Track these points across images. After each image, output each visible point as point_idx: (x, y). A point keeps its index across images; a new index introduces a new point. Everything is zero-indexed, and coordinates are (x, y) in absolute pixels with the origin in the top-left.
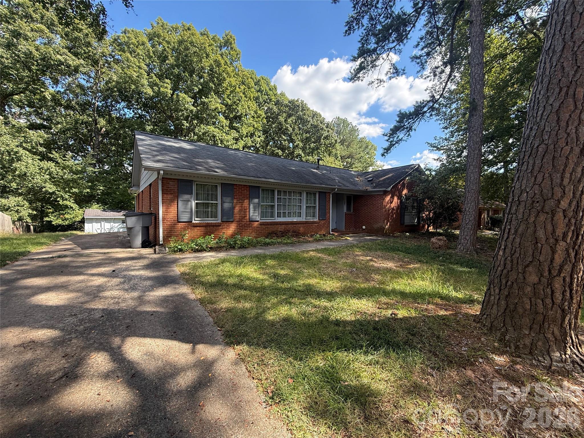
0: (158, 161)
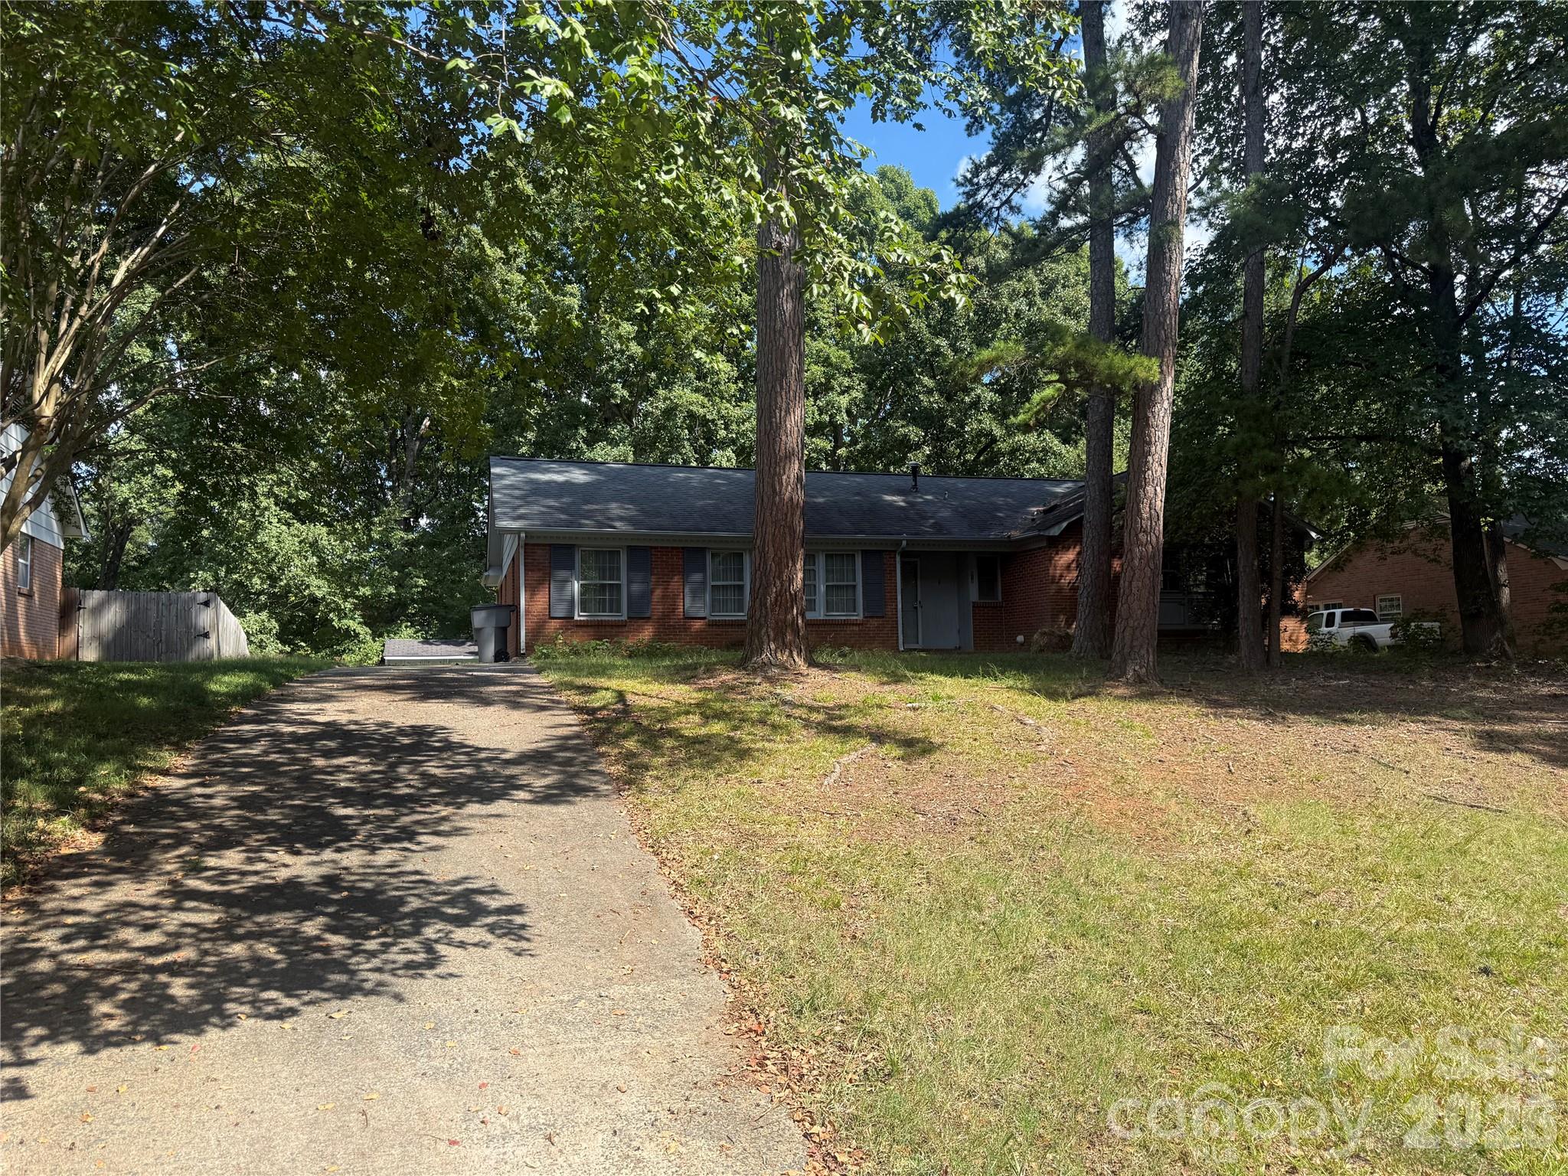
0: (516, 519)
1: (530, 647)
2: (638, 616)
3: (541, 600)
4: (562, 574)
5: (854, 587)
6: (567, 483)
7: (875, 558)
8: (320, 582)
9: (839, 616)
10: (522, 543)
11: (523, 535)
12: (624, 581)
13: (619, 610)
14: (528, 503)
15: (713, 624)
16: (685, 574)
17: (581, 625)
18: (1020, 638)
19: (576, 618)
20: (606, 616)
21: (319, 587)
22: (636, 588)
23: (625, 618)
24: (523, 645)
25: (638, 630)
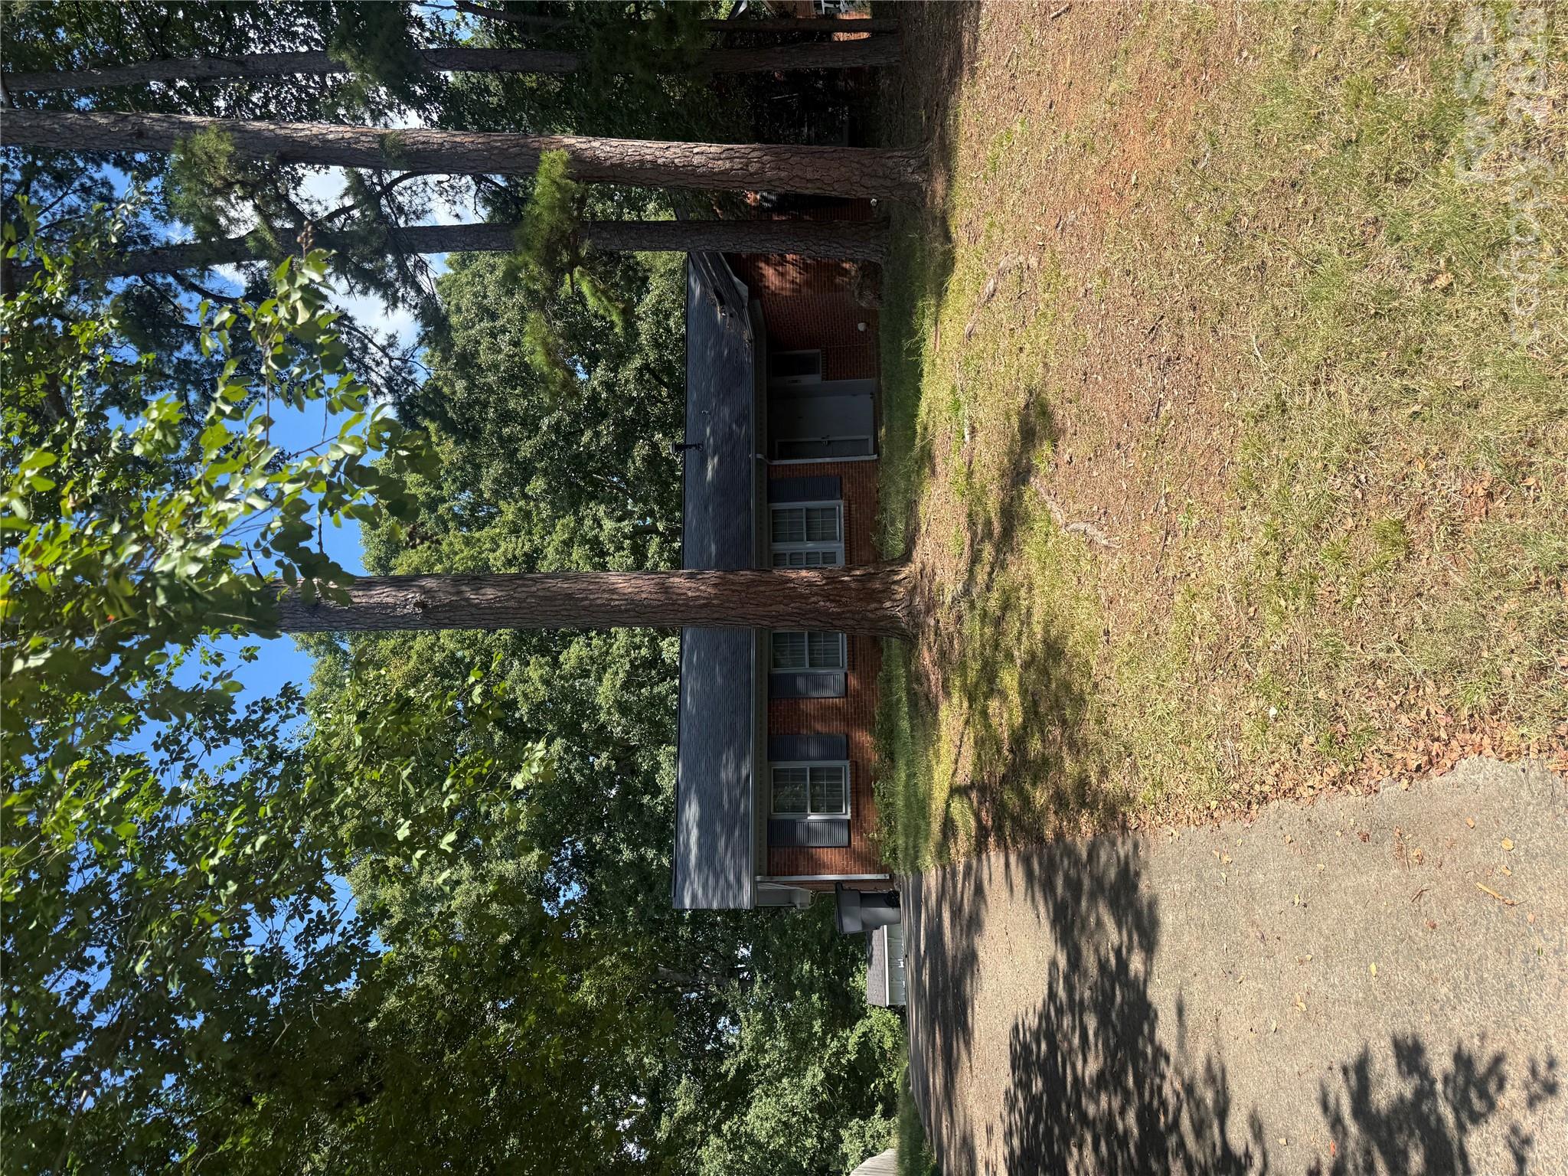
0: (739, 880)
1: (882, 870)
2: (845, 748)
3: (828, 856)
4: (800, 833)
5: (808, 510)
6: (700, 825)
7: (775, 489)
8: (809, 1074)
9: (840, 527)
10: (767, 879)
11: (758, 878)
12: (807, 765)
13: (839, 770)
14: (723, 870)
15: (852, 666)
16: (796, 697)
17: (856, 812)
18: (861, 327)
19: (848, 817)
20: (846, 784)
21: (814, 1076)
22: (813, 751)
23: (847, 763)
24: (880, 877)
25: (861, 747)
